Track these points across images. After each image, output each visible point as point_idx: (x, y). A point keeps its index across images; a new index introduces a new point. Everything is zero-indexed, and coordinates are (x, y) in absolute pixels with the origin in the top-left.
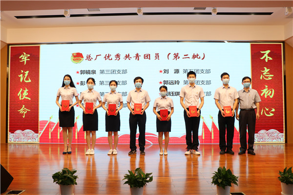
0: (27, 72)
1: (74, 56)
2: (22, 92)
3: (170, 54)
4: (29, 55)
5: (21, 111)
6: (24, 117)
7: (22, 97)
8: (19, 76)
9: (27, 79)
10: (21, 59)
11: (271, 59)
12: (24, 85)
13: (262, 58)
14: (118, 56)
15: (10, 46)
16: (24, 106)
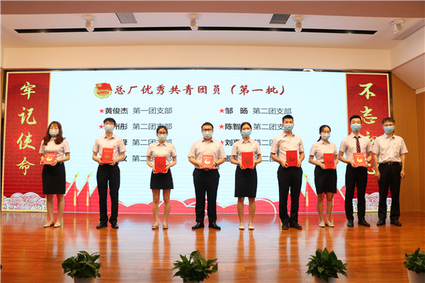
0: (31, 110)
1: (99, 88)
2: (24, 139)
3: (234, 86)
4: (34, 86)
5: (22, 165)
6: (25, 174)
7: (23, 146)
8: (20, 115)
9: (31, 120)
10: (23, 92)
11: (373, 95)
12: (26, 129)
13: (362, 94)
14: (161, 88)
15: (8, 73)
16: (25, 158)
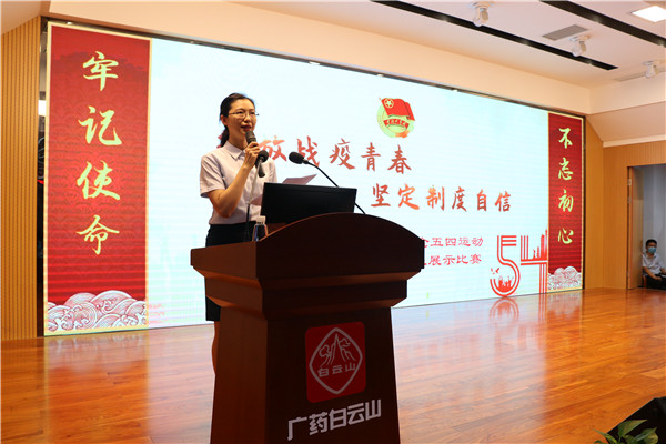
2: (93, 176)
4: (115, 63)
5: (89, 233)
6: (98, 252)
7: (91, 191)
8: (83, 124)
9: (108, 136)
10: (88, 71)
11: (570, 143)
12: (98, 154)
13: (561, 141)
15: (50, 24)
16: (98, 218)
